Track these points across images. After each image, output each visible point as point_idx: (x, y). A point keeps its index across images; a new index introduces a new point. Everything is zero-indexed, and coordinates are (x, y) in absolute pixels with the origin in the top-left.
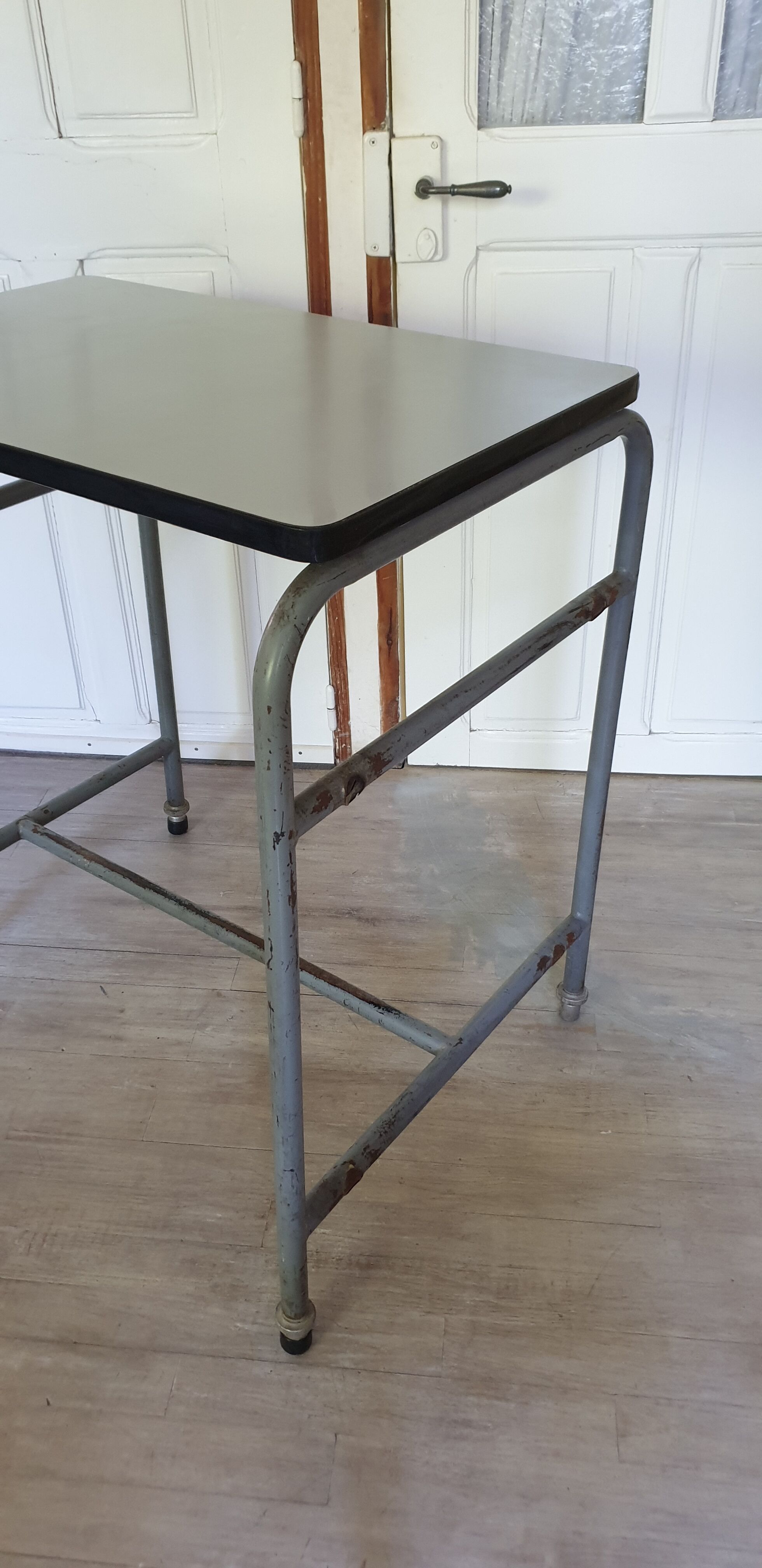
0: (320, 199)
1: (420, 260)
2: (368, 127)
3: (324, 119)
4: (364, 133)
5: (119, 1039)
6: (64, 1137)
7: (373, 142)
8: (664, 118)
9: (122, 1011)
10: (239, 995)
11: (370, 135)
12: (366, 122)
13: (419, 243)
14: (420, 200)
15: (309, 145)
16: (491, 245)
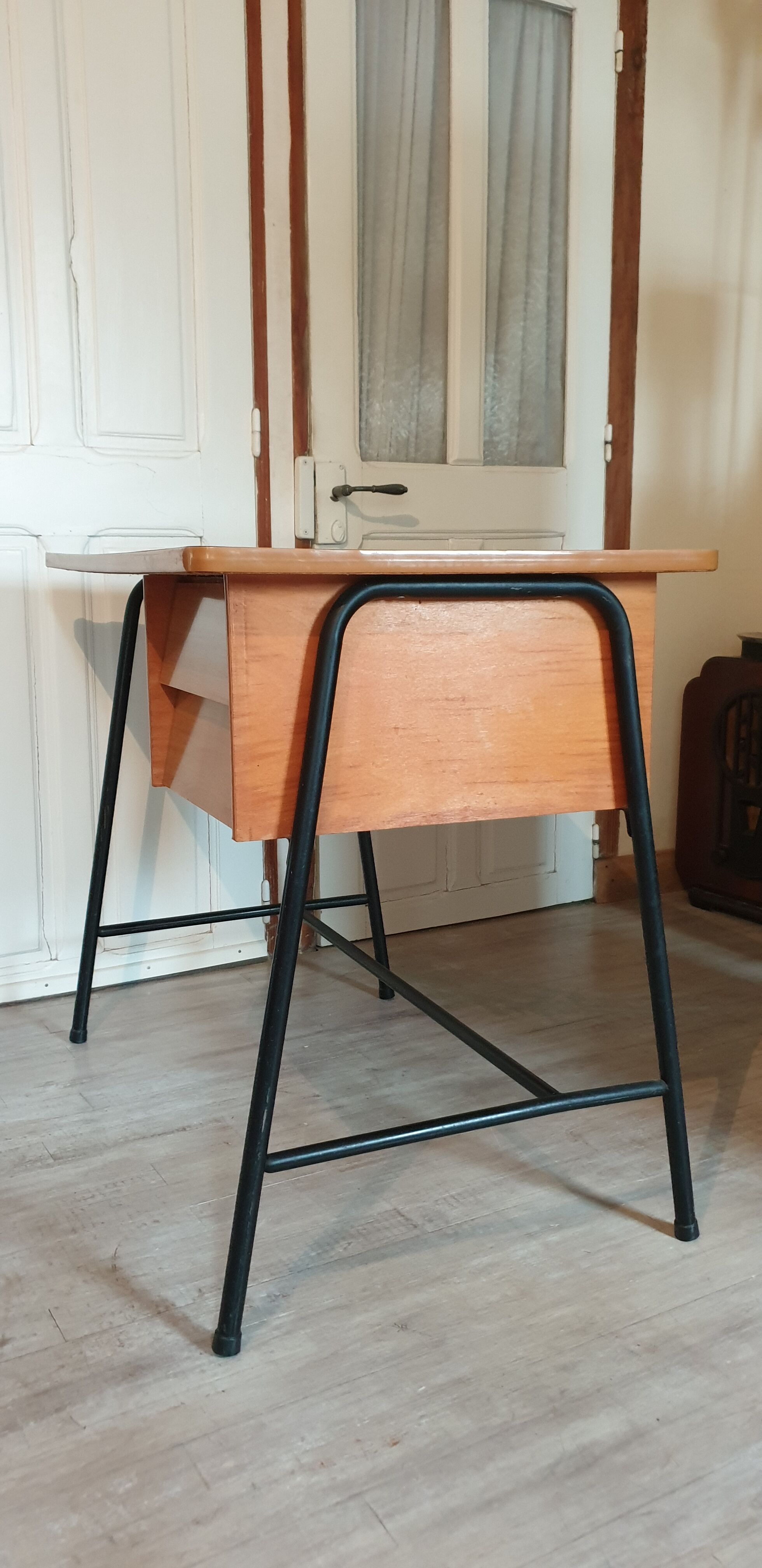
0: (266, 500)
1: (333, 542)
2: (297, 454)
3: (271, 447)
4: (295, 456)
7: (306, 462)
8: (461, 462)
11: (301, 459)
12: (296, 451)
13: (334, 530)
14: (333, 502)
15: (260, 462)
16: (372, 535)
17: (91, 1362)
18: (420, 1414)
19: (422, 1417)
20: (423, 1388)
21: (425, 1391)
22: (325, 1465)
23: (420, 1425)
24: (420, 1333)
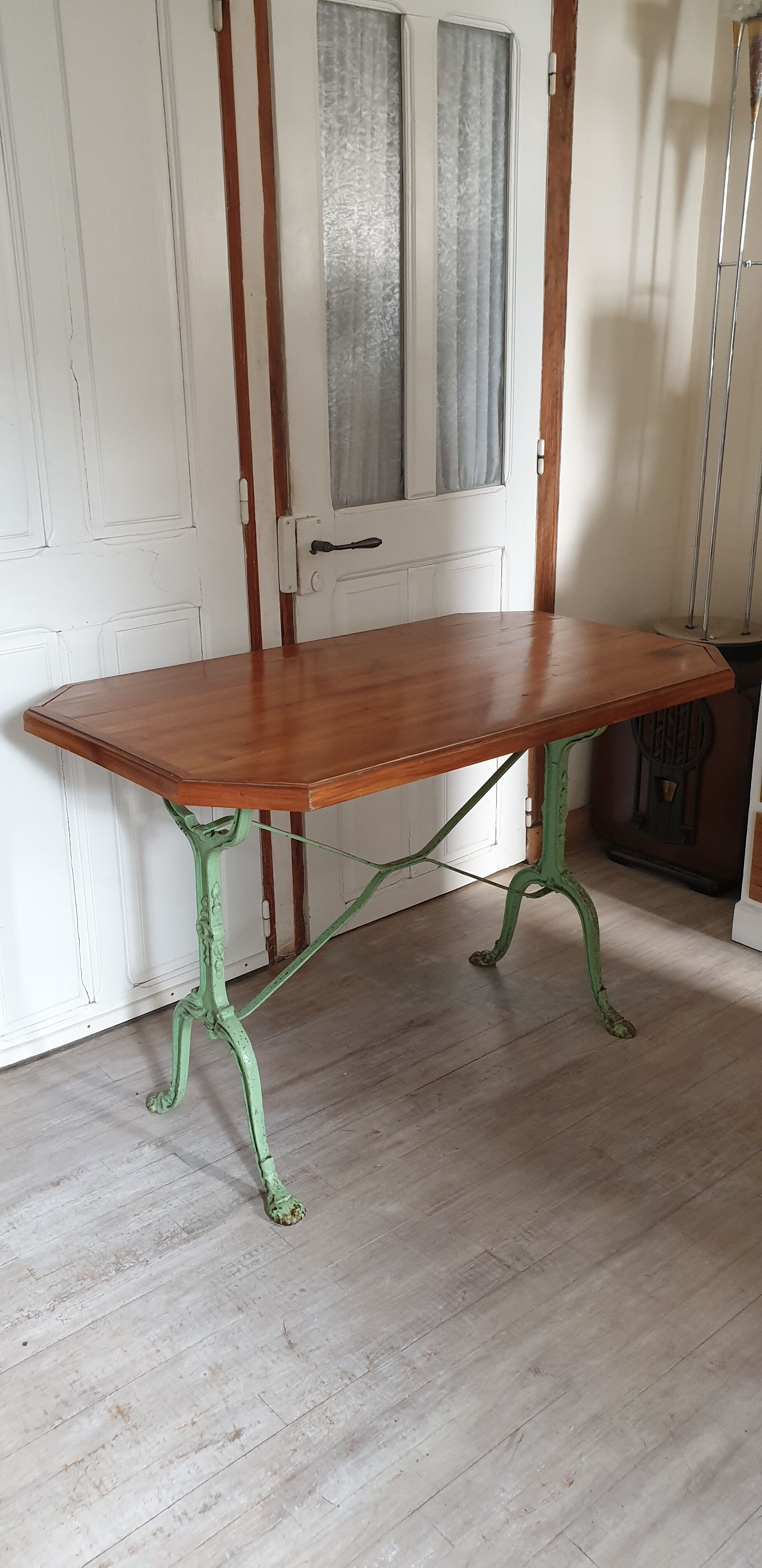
0: (254, 563)
1: (312, 591)
2: (279, 515)
3: (256, 512)
4: (277, 519)
5: (400, 1143)
6: (456, 1195)
7: (287, 522)
8: (418, 496)
9: (378, 1132)
10: (423, 1089)
11: (284, 520)
12: (278, 511)
13: (314, 580)
14: (313, 554)
15: (248, 529)
16: (343, 577)
17: (316, 1442)
18: (578, 1453)
19: (581, 1456)
20: (572, 1428)
21: (575, 1431)
22: (528, 1511)
23: (581, 1463)
24: (551, 1375)
